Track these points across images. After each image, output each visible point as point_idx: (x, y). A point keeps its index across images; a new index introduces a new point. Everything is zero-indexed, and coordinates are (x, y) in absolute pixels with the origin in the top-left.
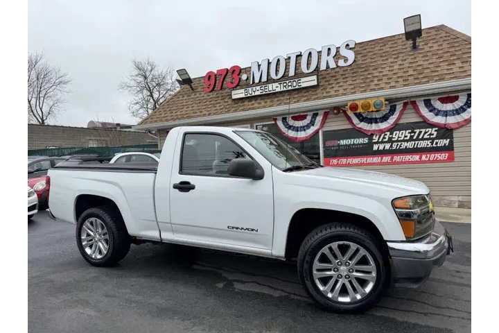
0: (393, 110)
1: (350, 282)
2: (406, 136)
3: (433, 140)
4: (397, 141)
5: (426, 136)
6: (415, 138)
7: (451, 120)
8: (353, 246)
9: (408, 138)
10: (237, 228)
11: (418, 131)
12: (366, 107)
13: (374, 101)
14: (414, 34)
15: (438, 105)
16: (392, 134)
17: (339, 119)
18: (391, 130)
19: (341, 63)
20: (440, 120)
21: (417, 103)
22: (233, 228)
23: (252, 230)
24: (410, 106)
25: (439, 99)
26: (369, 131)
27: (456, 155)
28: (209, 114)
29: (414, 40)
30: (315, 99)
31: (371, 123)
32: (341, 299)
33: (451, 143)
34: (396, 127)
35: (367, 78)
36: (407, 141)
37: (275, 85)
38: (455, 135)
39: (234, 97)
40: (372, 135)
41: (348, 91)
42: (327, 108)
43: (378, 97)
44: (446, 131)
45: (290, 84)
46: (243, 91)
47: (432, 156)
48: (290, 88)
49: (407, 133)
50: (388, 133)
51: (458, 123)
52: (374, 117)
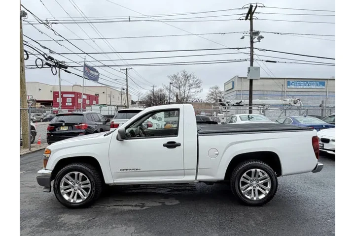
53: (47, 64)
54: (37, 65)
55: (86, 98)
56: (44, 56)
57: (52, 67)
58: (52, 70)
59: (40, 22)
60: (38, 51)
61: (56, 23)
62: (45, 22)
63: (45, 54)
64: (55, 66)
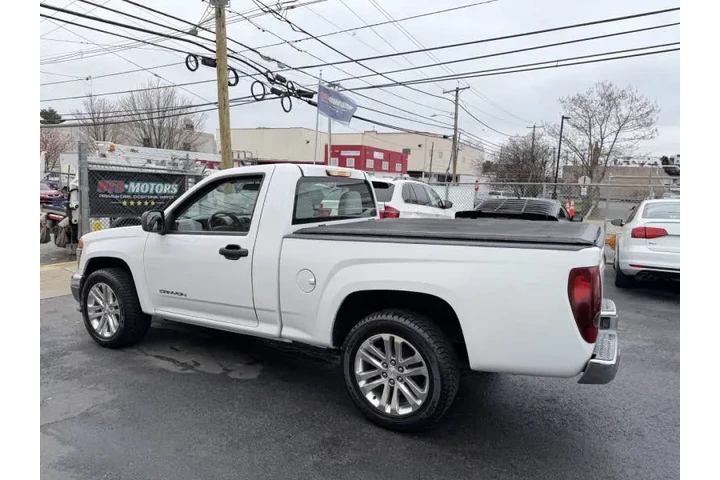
53: (274, 91)
54: (253, 96)
55: (382, 158)
56: (267, 76)
57: (282, 98)
58: (282, 103)
59: (266, 9)
60: (257, 67)
61: (292, 7)
62: (274, 8)
63: (269, 71)
64: (288, 95)
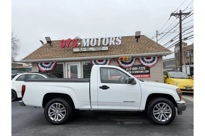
0: (132, 60)
1: (164, 115)
2: (136, 69)
3: (144, 70)
4: (134, 71)
5: (142, 69)
6: (139, 70)
7: (150, 65)
8: (164, 104)
9: (137, 70)
10: (127, 102)
11: (140, 68)
12: (125, 59)
13: (128, 57)
14: (138, 37)
15: (145, 60)
16: (132, 68)
17: (115, 62)
18: (132, 67)
19: (117, 43)
20: (146, 64)
21: (140, 59)
22: (125, 102)
23: (133, 102)
24: (137, 60)
25: (146, 58)
26: (125, 67)
27: (151, 75)
28: (63, 57)
29: (138, 39)
30: (108, 55)
31: (126, 64)
32: (162, 121)
33: (149, 72)
34: (134, 66)
35: (124, 49)
36: (137, 71)
37: (92, 48)
38: (150, 69)
39: (74, 51)
40: (126, 68)
41: (119, 53)
42: (111, 58)
43: (129, 56)
44: (148, 68)
45: (98, 48)
46: (78, 49)
47: (144, 76)
48: (98, 50)
49: (136, 68)
50: (131, 68)
51: (152, 65)
52: (126, 62)
